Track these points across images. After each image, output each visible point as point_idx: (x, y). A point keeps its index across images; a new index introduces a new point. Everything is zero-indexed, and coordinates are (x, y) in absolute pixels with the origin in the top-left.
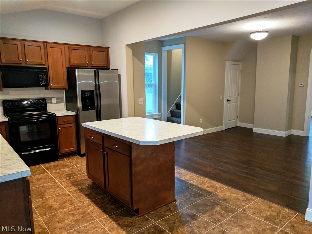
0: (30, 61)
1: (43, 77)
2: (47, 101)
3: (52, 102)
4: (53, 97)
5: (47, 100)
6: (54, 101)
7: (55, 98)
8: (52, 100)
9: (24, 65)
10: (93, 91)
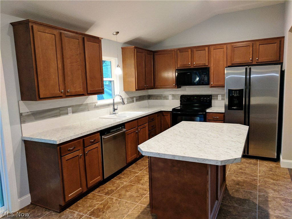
0: (197, 63)
1: (205, 76)
2: (213, 98)
3: (218, 99)
4: (219, 94)
5: (214, 96)
6: (220, 97)
7: (221, 95)
8: (218, 96)
9: (192, 67)
10: (243, 89)
